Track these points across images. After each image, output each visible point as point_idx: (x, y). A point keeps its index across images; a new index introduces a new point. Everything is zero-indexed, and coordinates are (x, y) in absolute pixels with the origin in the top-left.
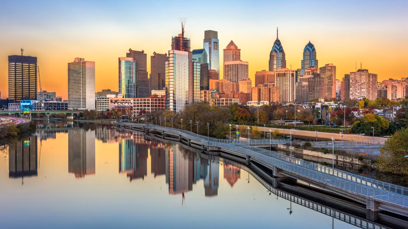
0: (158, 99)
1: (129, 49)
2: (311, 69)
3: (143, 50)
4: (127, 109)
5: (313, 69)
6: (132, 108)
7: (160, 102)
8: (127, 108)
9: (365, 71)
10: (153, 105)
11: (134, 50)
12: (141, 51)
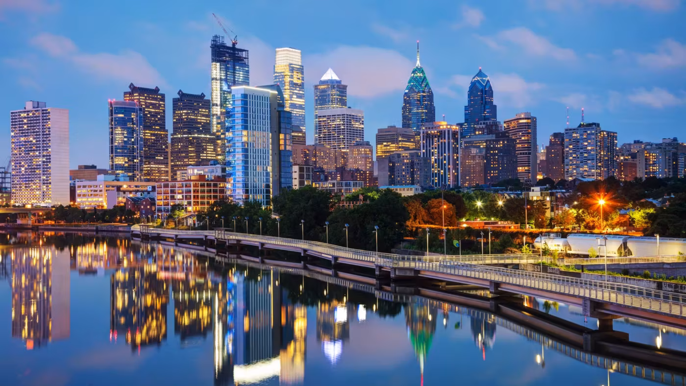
0: (206, 183)
1: (129, 84)
2: (487, 123)
3: (157, 87)
4: (144, 203)
5: (490, 123)
6: (153, 202)
7: (211, 190)
8: (144, 201)
9: (594, 126)
10: (198, 196)
11: (140, 86)
12: (154, 88)
